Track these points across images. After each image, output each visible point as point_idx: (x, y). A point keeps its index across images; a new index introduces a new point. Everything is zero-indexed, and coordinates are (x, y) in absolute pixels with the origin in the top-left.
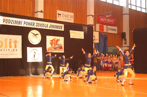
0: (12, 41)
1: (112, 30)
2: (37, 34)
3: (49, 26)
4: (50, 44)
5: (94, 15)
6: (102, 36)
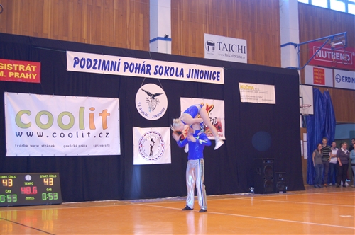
0: (96, 112)
1: (347, 79)
2: (157, 95)
3: (186, 72)
5: (298, 42)
6: (322, 97)
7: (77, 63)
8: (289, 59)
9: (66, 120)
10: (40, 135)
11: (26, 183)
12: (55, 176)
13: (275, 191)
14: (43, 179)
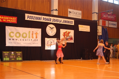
0: (34, 33)
1: (113, 24)
3: (62, 21)
4: (63, 35)
5: (98, 12)
6: (104, 30)
7: (28, 18)
8: (95, 18)
9: (25, 35)
10: (16, 40)
11: (12, 55)
12: (21, 53)
13: (89, 59)
14: (17, 53)
